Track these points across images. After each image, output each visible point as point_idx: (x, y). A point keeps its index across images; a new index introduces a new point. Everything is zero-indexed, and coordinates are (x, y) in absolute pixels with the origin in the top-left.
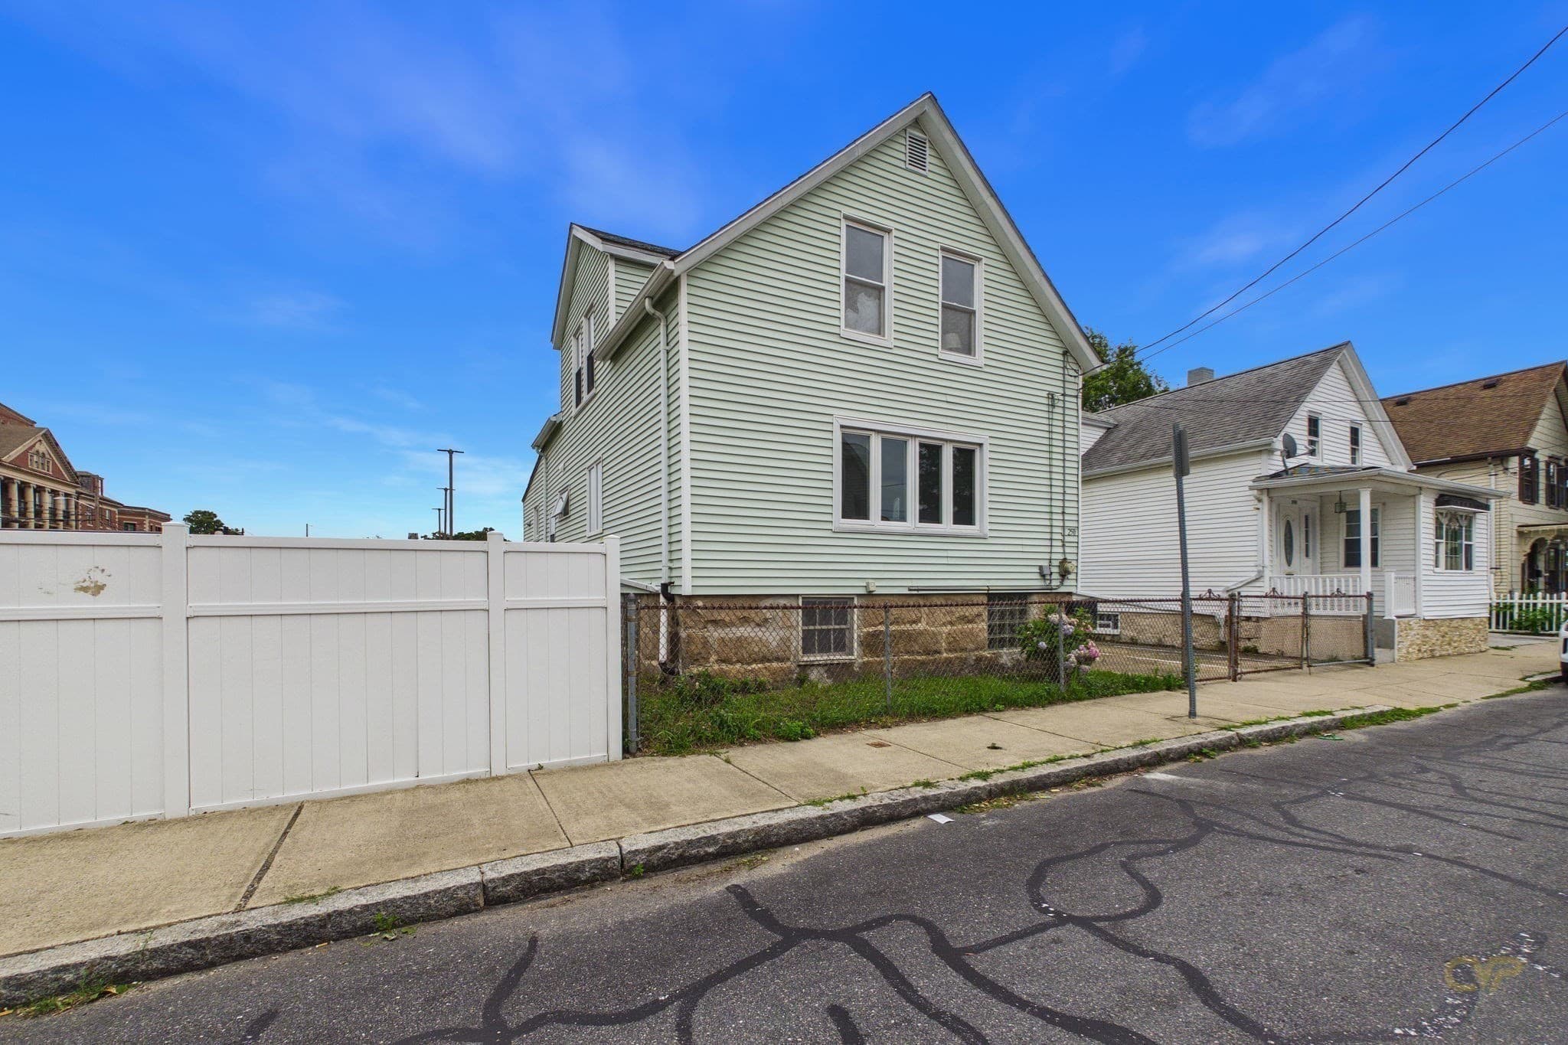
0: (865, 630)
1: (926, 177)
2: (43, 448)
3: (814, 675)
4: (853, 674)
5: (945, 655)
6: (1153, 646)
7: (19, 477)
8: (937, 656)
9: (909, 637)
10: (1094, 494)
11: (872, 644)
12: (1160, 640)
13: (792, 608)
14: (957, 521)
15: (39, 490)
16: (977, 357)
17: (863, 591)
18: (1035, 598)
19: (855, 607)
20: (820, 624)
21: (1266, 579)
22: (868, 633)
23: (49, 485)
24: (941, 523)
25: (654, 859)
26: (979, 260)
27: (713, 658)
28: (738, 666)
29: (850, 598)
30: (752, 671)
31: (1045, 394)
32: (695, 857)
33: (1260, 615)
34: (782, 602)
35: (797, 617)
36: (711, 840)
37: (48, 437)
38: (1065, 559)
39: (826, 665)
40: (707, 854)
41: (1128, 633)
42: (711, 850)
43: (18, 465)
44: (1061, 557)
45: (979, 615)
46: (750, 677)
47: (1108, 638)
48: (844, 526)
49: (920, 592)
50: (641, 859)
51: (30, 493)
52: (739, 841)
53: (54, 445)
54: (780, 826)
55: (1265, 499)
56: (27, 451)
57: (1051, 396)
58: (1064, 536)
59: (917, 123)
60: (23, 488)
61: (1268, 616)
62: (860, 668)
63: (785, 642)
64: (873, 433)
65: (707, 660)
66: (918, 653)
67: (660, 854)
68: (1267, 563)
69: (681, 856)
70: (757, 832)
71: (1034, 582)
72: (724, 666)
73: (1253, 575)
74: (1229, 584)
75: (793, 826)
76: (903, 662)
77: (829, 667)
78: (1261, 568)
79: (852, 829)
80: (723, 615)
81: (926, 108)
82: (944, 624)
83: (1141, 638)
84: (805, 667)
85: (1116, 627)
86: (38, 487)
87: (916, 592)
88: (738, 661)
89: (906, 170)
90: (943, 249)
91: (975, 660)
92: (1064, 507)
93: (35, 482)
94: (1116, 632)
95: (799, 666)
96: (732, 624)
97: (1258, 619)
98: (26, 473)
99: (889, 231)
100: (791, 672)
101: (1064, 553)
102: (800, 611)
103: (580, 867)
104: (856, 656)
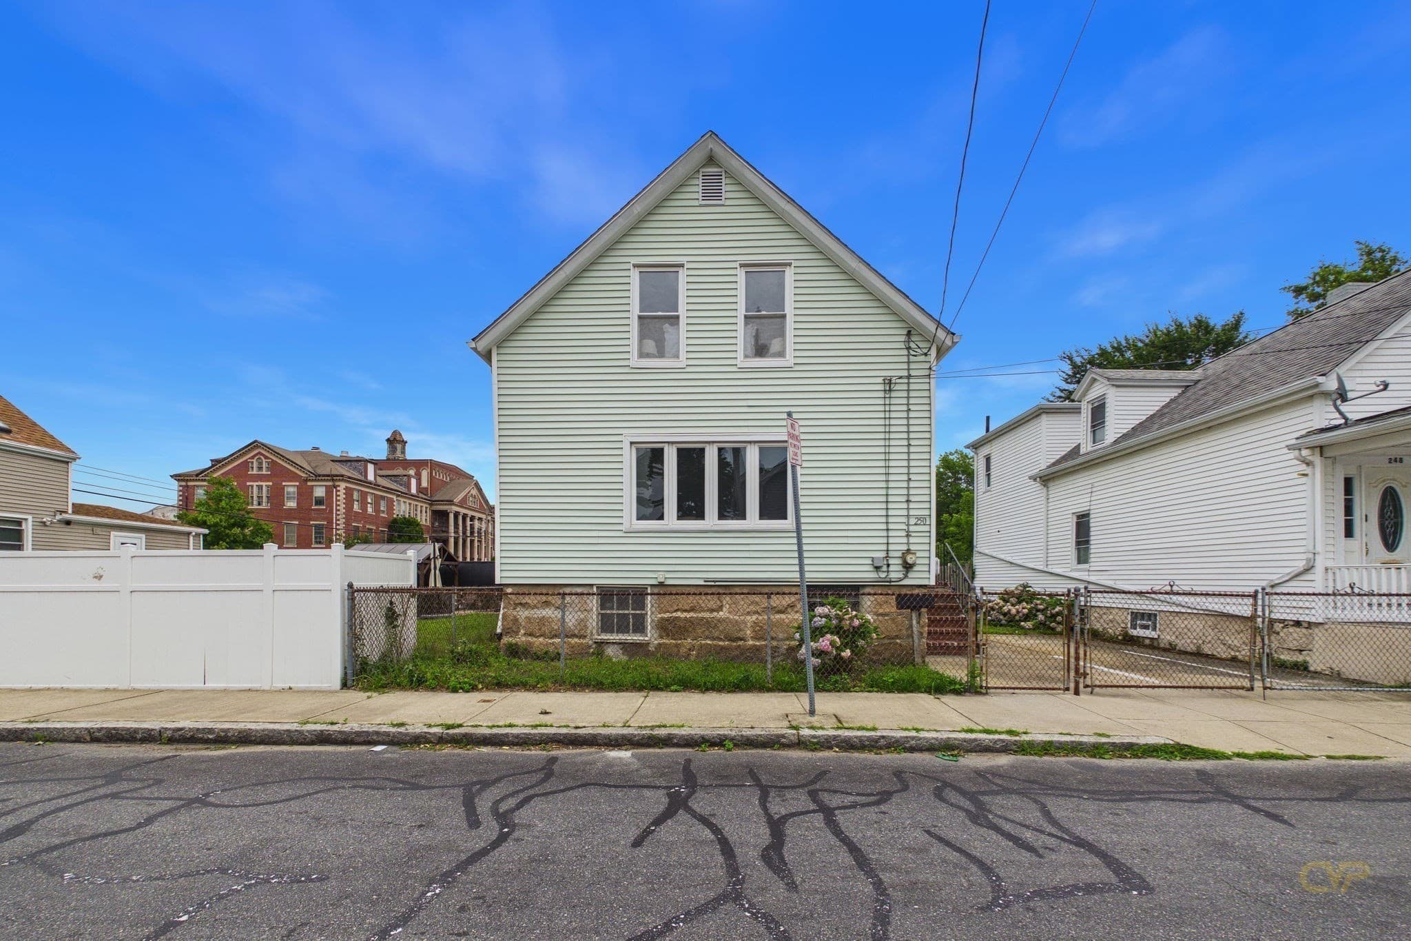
0: (659, 616)
1: (723, 205)
2: (474, 492)
3: (610, 651)
4: (648, 654)
5: (751, 642)
6: (1191, 654)
7: (463, 511)
8: (741, 643)
9: (708, 623)
10: (1135, 470)
11: (665, 627)
12: (1199, 647)
13: (589, 594)
14: (763, 516)
15: (472, 518)
16: (787, 358)
17: (654, 582)
18: (867, 590)
19: (648, 594)
20: (618, 609)
21: (1319, 568)
22: (662, 619)
23: (477, 515)
24: (745, 519)
25: (177, 735)
26: (790, 265)
27: (522, 632)
28: (541, 639)
29: (644, 587)
30: (553, 644)
31: (880, 380)
32: (201, 739)
33: (1313, 620)
34: (579, 590)
35: (594, 602)
36: (211, 731)
37: (477, 485)
38: (908, 551)
39: (620, 643)
40: (208, 739)
41: (1167, 637)
42: (211, 737)
43: (462, 504)
44: (905, 548)
45: (792, 606)
46: (551, 649)
47: (1147, 642)
48: (638, 527)
49: (717, 583)
50: (169, 733)
51: (468, 519)
52: (230, 734)
53: (480, 490)
54: (257, 731)
55: (1317, 460)
56: (466, 495)
57: (888, 382)
58: (908, 525)
59: (711, 160)
60: (465, 517)
61: (1320, 620)
62: (656, 648)
63: (582, 623)
64: (666, 445)
65: (517, 633)
66: (721, 639)
67: (180, 733)
68: (1319, 548)
69: (192, 737)
70: (240, 732)
71: (868, 575)
72: (530, 639)
73: (1301, 565)
74: (1274, 577)
75: (266, 732)
76: (701, 646)
77: (624, 646)
78: (1311, 556)
79: (312, 743)
80: (527, 599)
81: (711, 146)
82: (748, 613)
83: (1181, 644)
84: (601, 644)
85: (1154, 629)
86: (472, 516)
87: (713, 584)
88: (541, 636)
89: (701, 206)
90: (742, 266)
91: (787, 650)
92: (908, 495)
93: (470, 513)
94: (1154, 635)
95: (595, 642)
96: (535, 607)
97: (1310, 625)
98: (466, 508)
99: (682, 266)
100: (590, 647)
101: (908, 544)
102: (595, 597)
103: (136, 731)
104: (650, 636)
